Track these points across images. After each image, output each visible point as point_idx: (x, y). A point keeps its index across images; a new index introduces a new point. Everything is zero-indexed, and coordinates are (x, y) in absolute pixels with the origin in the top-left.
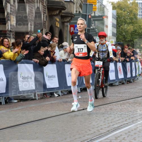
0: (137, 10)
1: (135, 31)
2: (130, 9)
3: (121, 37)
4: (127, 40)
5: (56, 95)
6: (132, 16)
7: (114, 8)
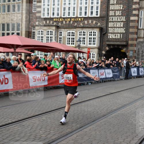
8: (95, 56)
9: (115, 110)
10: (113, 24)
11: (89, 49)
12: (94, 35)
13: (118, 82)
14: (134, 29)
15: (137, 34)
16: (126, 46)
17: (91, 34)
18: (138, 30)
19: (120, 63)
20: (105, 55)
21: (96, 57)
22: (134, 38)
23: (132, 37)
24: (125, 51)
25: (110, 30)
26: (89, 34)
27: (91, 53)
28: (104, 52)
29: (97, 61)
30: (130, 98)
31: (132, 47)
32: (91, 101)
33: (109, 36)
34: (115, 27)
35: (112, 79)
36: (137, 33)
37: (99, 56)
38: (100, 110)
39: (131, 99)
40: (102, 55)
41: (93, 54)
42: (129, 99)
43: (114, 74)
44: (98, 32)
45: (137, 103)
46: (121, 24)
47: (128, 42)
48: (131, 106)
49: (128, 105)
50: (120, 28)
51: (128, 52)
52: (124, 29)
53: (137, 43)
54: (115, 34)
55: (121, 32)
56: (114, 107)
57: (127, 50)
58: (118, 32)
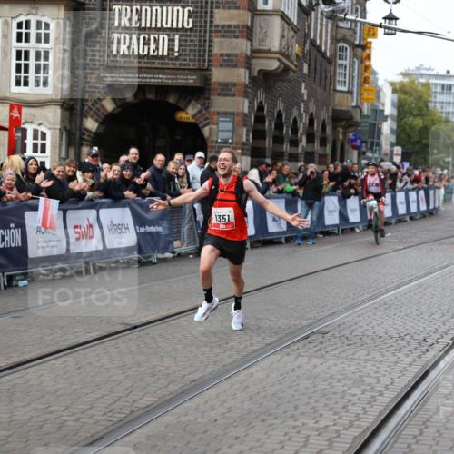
0: (429, 96)
1: (425, 127)
2: (420, 94)
3: (403, 136)
4: (412, 140)
5: (357, 230)
7: (394, 91)
8: (48, 142)
9: (151, 410)
11: (16, 110)
12: (38, 35)
13: (163, 268)
14: (235, 12)
15: (250, 38)
16: (200, 92)
17: (23, 31)
18: (257, 19)
20: (97, 139)
21: (53, 147)
22: (236, 55)
23: (225, 52)
24: (193, 117)
25: (120, 15)
26: (15, 31)
27: (30, 129)
28: (91, 124)
29: (59, 168)
30: (220, 346)
31: (232, 99)
32: (31, 372)
33: (116, 41)
34: (142, 2)
35: (135, 256)
36: (248, 32)
37: (69, 144)
38: (74, 414)
39: (225, 352)
40: (82, 139)
41: (35, 132)
42: (217, 351)
43: (142, 230)
44: (61, 21)
47: (210, 75)
48: (225, 386)
49: (211, 379)
50: (167, 6)
51: (208, 124)
52: (189, 11)
53: (249, 78)
54: (147, 36)
55: (175, 26)
56: (142, 393)
57: (204, 115)
58: (159, 26)
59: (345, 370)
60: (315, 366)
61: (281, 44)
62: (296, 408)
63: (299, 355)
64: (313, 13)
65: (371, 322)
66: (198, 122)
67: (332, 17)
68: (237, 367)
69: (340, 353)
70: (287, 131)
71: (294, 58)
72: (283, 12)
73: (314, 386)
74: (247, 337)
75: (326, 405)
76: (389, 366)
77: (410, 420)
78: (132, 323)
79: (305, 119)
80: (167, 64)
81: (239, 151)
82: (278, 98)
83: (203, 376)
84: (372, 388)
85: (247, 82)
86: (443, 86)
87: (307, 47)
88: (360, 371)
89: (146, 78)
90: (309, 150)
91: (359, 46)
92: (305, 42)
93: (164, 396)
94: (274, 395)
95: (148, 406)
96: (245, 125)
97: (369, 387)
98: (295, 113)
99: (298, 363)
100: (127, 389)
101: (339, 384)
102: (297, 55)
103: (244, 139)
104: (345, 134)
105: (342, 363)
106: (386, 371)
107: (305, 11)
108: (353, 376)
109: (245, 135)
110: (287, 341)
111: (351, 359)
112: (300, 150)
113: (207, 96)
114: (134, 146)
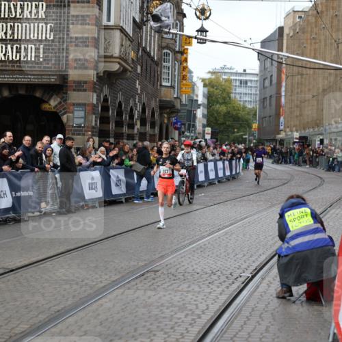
1: (228, 113)
2: (224, 87)
3: (212, 119)
4: (219, 122)
6: (224, 95)
7: (205, 86)
10: (9, 8)
14: (87, 27)
15: (97, 47)
16: (59, 89)
18: (102, 32)
19: (38, 155)
22: (86, 60)
23: (78, 57)
24: (54, 108)
30: (77, 284)
31: (83, 93)
34: (15, 19)
35: (11, 215)
36: (96, 42)
39: (81, 287)
42: (75, 287)
45: (104, 300)
46: (37, 7)
47: (67, 75)
48: (81, 314)
49: (71, 310)
50: (34, 23)
51: (65, 113)
52: (51, 26)
53: (97, 77)
54: (18, 46)
55: (40, 38)
56: (18, 322)
57: (63, 105)
58: (28, 38)
59: (172, 299)
60: (149, 297)
61: (120, 51)
62: (136, 330)
63: (137, 289)
64: (144, 27)
65: (191, 262)
66: (58, 111)
67: (159, 31)
68: (91, 300)
69: (168, 286)
70: (125, 117)
71: (130, 62)
72: (122, 27)
73: (149, 313)
74: (97, 276)
75: (158, 327)
76: (205, 296)
77: (222, 337)
78: (10, 267)
79: (139, 108)
80: (35, 67)
81: (90, 133)
82: (118, 92)
83: (65, 307)
84: (193, 313)
85: (95, 81)
86: (241, 81)
87: (140, 53)
88: (184, 300)
89: (18, 78)
90: (143, 131)
91: (179, 52)
92: (139, 49)
93: (35, 324)
94: (119, 320)
95: (23, 332)
96: (94, 114)
97: (190, 312)
98: (132, 103)
99: (136, 295)
100: (6, 319)
101: (168, 311)
102: (132, 59)
103: (93, 124)
104: (169, 119)
105: (169, 294)
106: (203, 299)
107: (138, 26)
108: (179, 304)
109: (94, 121)
110: (129, 278)
111: (176, 291)
112: (136, 131)
113: (64, 91)
114: (9, 130)
